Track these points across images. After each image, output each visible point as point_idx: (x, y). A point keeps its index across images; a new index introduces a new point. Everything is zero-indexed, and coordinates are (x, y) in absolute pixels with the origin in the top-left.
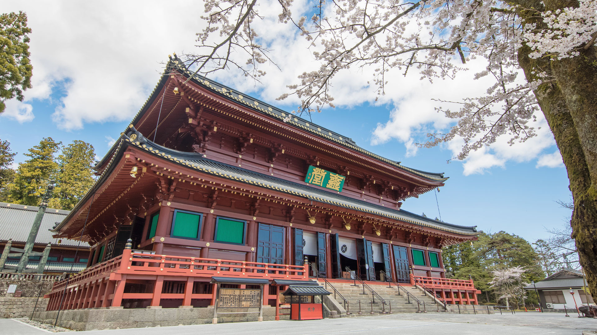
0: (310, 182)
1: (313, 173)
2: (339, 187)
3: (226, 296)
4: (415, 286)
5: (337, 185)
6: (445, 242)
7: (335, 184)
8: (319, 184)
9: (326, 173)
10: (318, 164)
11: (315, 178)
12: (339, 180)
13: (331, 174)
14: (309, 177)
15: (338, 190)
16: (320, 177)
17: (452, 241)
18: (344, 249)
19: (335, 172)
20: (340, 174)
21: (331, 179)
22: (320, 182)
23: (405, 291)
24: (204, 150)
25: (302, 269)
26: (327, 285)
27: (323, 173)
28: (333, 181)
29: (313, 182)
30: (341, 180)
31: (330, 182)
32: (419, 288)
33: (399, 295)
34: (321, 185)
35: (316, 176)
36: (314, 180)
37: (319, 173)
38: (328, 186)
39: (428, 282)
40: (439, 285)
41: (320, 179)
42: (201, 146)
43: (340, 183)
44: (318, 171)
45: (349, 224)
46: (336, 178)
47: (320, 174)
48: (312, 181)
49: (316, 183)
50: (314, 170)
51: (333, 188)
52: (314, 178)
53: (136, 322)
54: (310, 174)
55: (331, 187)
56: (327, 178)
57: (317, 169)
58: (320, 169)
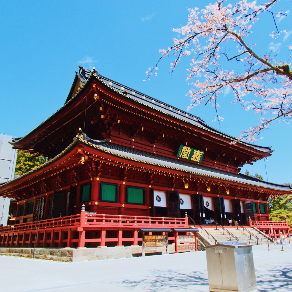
0: (180, 157)
1: (182, 150)
2: (200, 160)
3: (148, 240)
4: (253, 227)
5: (198, 158)
6: (270, 196)
8: (186, 158)
9: (191, 150)
10: (187, 144)
13: (195, 150)
14: (179, 154)
15: (199, 162)
16: (187, 153)
17: (274, 195)
18: (207, 205)
19: (197, 149)
20: (200, 150)
21: (194, 154)
22: (187, 156)
23: (247, 231)
24: (110, 136)
25: (184, 220)
26: (202, 230)
27: (189, 150)
28: (196, 156)
29: (182, 157)
30: (201, 155)
31: (193, 156)
32: (255, 229)
33: (244, 234)
34: (188, 159)
35: (184, 152)
36: (183, 155)
37: (186, 150)
38: (192, 159)
39: (260, 224)
40: (261, 226)
41: (187, 154)
42: (108, 134)
43: (200, 156)
44: (185, 149)
45: (209, 187)
46: (198, 153)
47: (187, 151)
48: (182, 156)
49: (184, 157)
50: (183, 148)
52: (183, 154)
53: (98, 256)
54: (180, 151)
55: (194, 160)
56: (192, 154)
57: (185, 147)
58: (187, 147)
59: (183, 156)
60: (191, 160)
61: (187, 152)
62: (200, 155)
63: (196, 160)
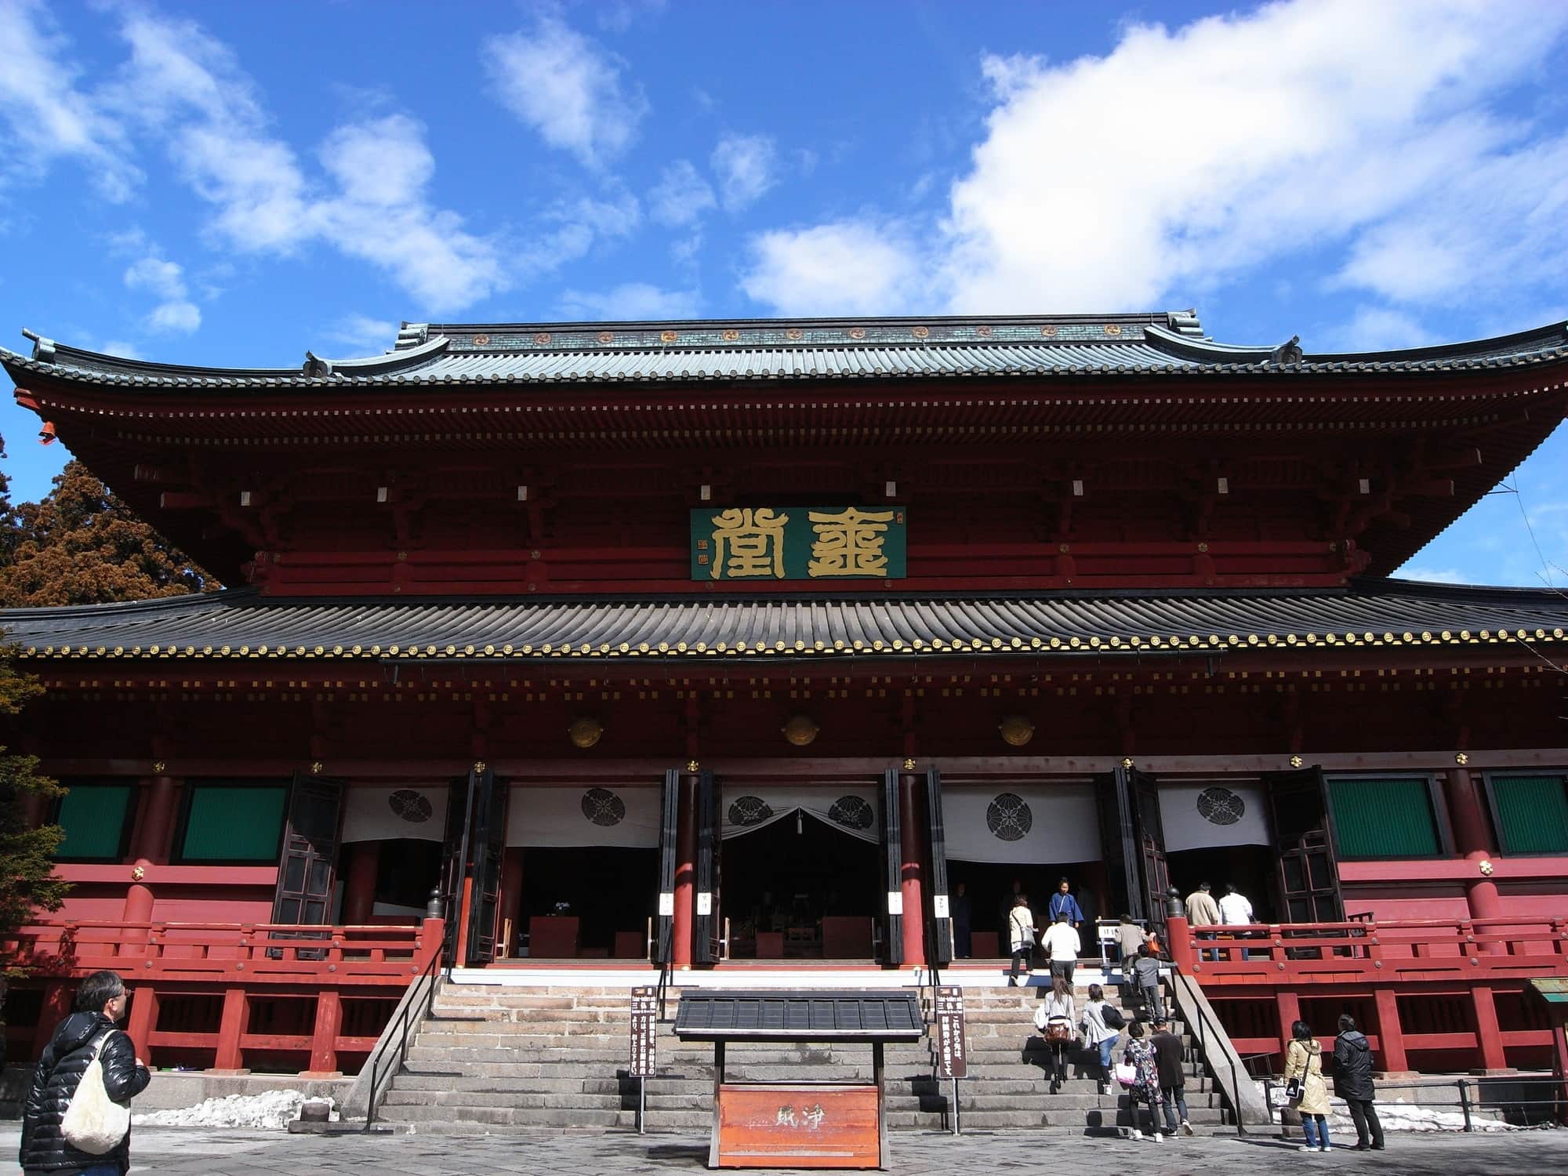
0: (716, 574)
1: (717, 536)
2: (884, 561)
5: (867, 555)
7: (851, 551)
8: (766, 571)
9: (784, 519)
11: (734, 551)
12: (868, 531)
13: (817, 517)
14: (703, 558)
15: (885, 579)
19: (835, 502)
20: (863, 505)
21: (822, 537)
22: (768, 561)
27: (769, 523)
28: (840, 543)
29: (732, 573)
30: (884, 528)
31: (820, 549)
35: (735, 542)
36: (732, 562)
37: (748, 528)
41: (762, 550)
43: (881, 541)
44: (737, 523)
46: (850, 526)
47: (755, 530)
49: (748, 571)
50: (717, 521)
52: (728, 555)
54: (704, 545)
55: (835, 570)
57: (727, 513)
58: (748, 511)
59: (740, 567)
60: (814, 573)
61: (757, 536)
62: (878, 533)
63: (851, 570)
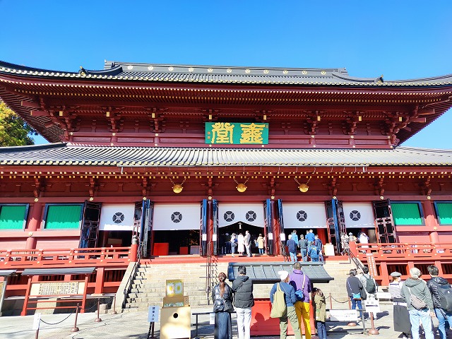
0: (213, 142)
1: (213, 131)
2: (262, 139)
5: (257, 137)
7: (252, 136)
8: (228, 142)
9: (233, 126)
10: (210, 118)
11: (218, 135)
12: (258, 130)
13: (242, 125)
14: (209, 137)
15: (261, 143)
16: (226, 133)
20: (256, 122)
21: (244, 132)
22: (228, 138)
27: (229, 127)
28: (249, 134)
29: (218, 142)
30: (262, 129)
31: (244, 135)
34: (232, 143)
35: (218, 133)
36: (218, 139)
37: (222, 129)
38: (243, 141)
41: (226, 135)
43: (261, 133)
44: (219, 127)
46: (252, 128)
47: (224, 129)
48: (216, 140)
49: (222, 142)
50: (213, 126)
51: (252, 142)
52: (216, 137)
54: (209, 133)
55: (247, 142)
57: (217, 124)
58: (222, 123)
59: (220, 140)
60: (241, 143)
61: (225, 131)
62: (260, 131)
